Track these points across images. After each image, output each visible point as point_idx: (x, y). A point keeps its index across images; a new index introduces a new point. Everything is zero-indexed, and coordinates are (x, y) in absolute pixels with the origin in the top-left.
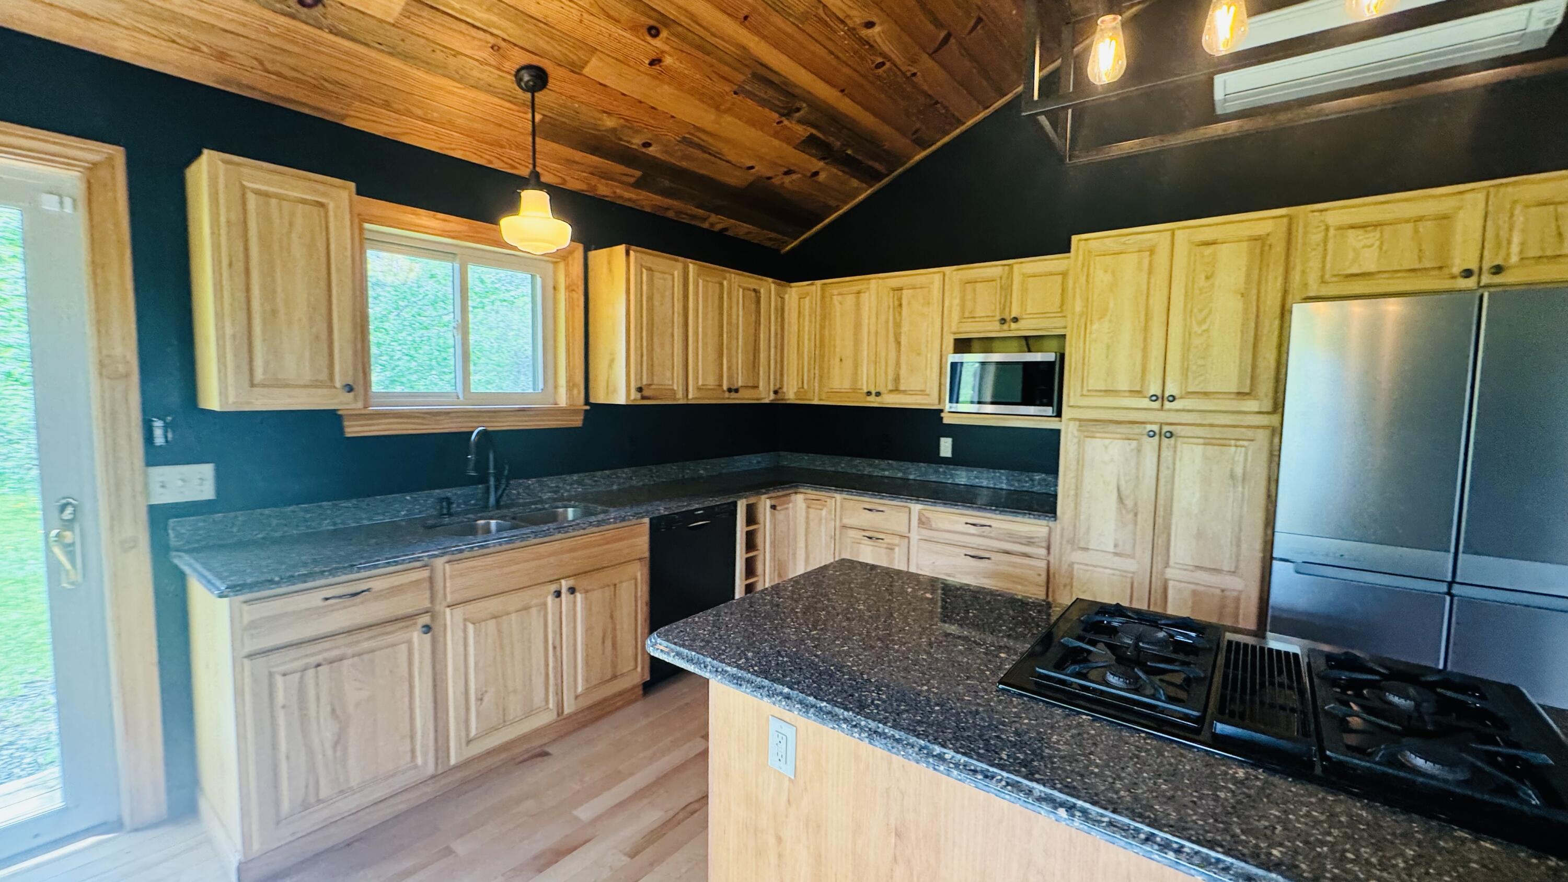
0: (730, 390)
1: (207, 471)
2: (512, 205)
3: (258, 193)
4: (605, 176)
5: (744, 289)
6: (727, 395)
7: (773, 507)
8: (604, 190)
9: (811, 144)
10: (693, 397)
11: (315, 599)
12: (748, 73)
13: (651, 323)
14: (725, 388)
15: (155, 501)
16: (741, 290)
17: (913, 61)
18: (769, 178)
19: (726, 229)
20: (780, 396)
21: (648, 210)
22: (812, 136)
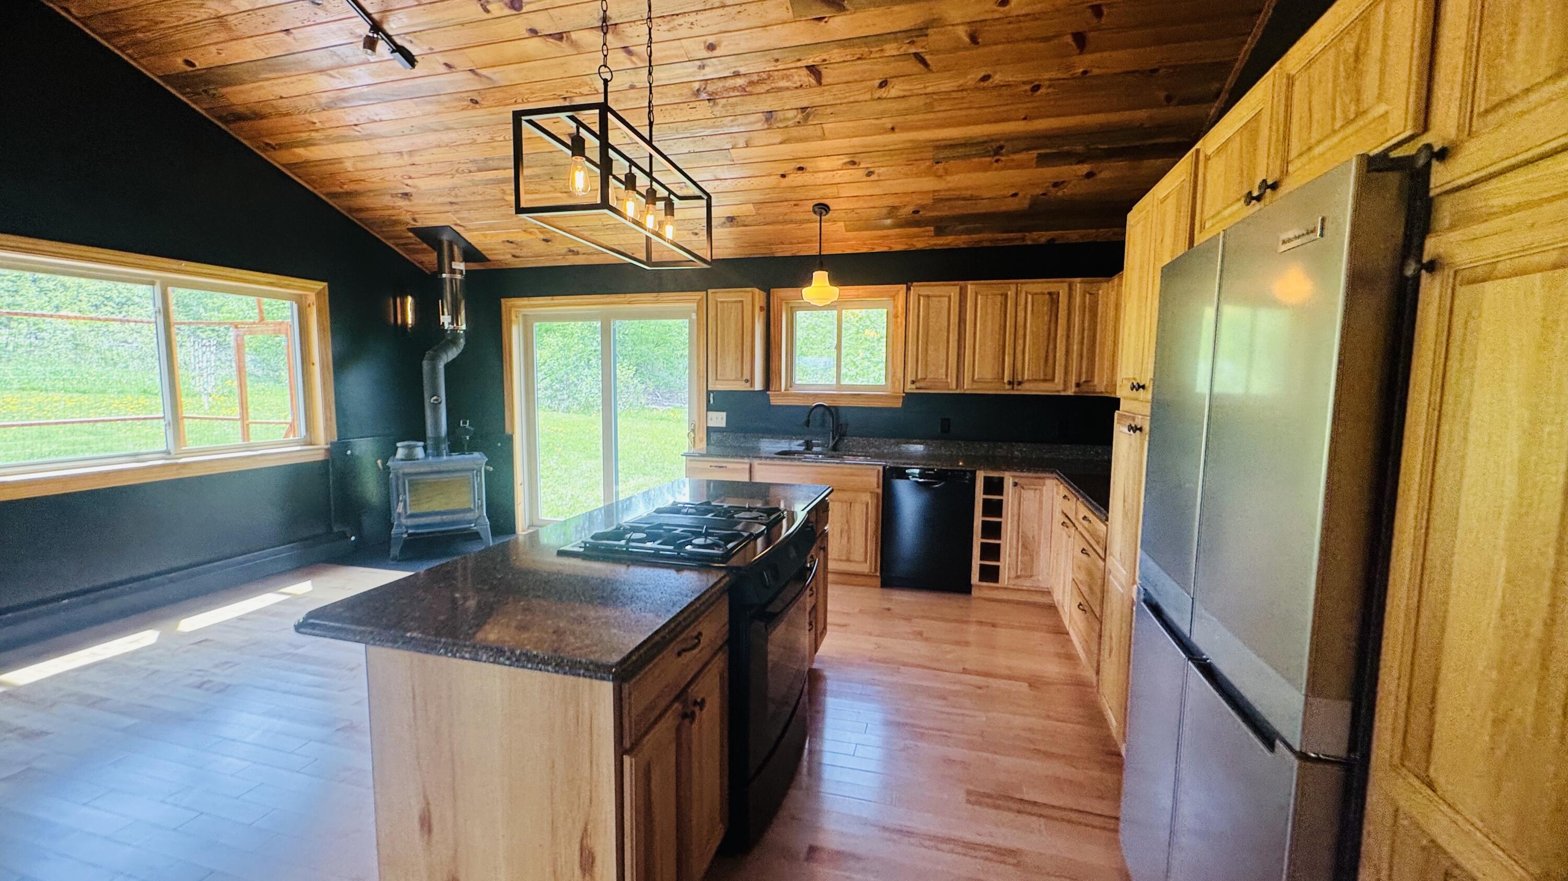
0: (1010, 383)
1: (724, 414)
2: (807, 280)
3: (722, 302)
4: (916, 236)
5: (1033, 295)
6: (1007, 387)
7: (1015, 484)
8: (920, 244)
9: (1043, 160)
10: (968, 387)
11: (707, 465)
12: (931, 149)
13: (927, 334)
14: (1006, 380)
15: (710, 425)
16: (1030, 297)
17: (1069, 68)
18: (1044, 194)
19: (1053, 240)
20: (1084, 388)
21: (963, 246)
22: (1040, 155)
